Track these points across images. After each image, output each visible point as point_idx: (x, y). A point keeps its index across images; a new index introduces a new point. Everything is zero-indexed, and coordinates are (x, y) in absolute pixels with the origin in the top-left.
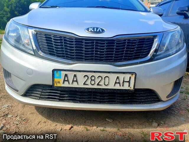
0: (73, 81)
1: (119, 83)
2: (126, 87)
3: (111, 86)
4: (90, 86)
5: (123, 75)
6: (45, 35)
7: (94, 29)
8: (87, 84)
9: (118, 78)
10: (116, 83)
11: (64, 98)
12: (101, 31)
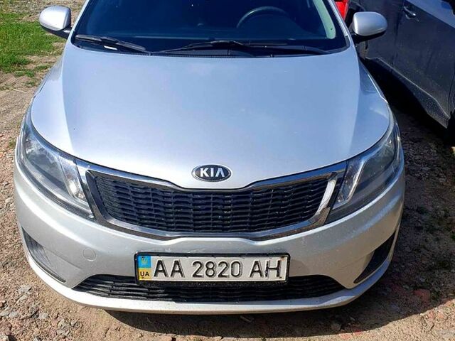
0: (174, 271)
1: (259, 271)
2: (273, 277)
3: (246, 277)
4: (206, 279)
5: (267, 259)
6: (115, 182)
7: (209, 172)
8: (201, 276)
9: (256, 263)
10: (253, 271)
11: (156, 295)
12: (223, 176)
